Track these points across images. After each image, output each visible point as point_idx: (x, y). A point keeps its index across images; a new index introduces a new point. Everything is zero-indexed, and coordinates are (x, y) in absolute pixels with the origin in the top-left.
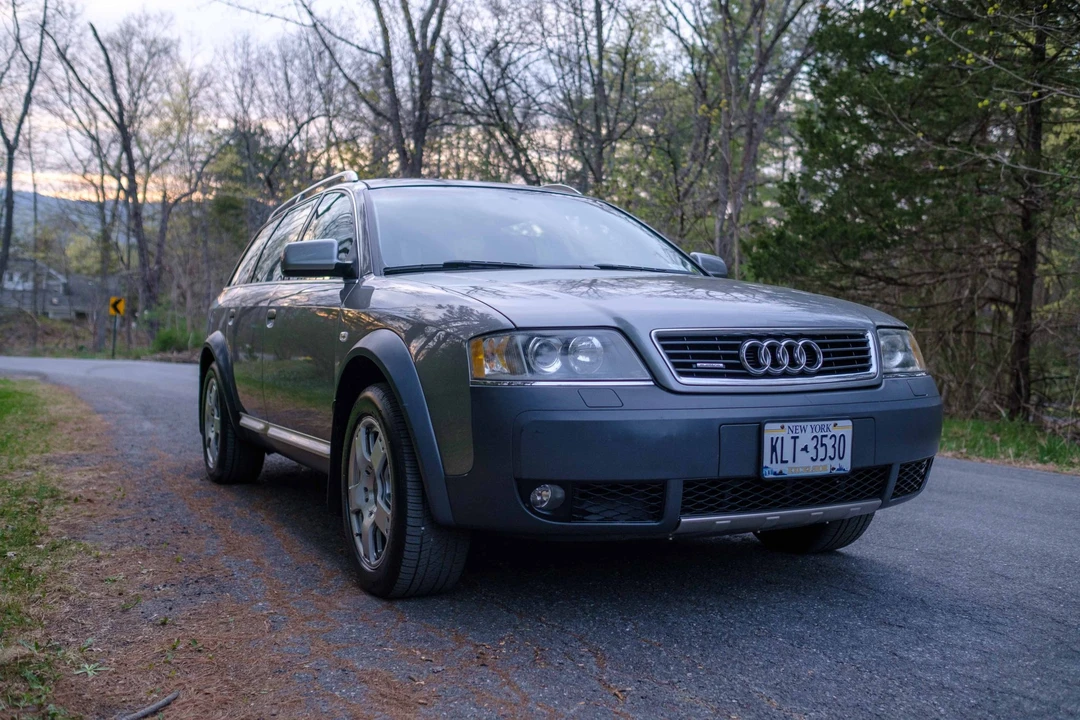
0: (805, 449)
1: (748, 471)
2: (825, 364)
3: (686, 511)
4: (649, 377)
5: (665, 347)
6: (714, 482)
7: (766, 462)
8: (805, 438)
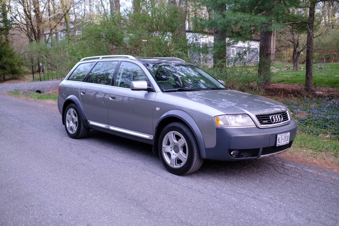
0: (283, 139)
1: (273, 145)
2: (283, 119)
3: (262, 154)
4: (255, 125)
5: (258, 118)
6: (267, 148)
7: (277, 143)
8: (283, 138)
